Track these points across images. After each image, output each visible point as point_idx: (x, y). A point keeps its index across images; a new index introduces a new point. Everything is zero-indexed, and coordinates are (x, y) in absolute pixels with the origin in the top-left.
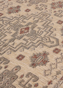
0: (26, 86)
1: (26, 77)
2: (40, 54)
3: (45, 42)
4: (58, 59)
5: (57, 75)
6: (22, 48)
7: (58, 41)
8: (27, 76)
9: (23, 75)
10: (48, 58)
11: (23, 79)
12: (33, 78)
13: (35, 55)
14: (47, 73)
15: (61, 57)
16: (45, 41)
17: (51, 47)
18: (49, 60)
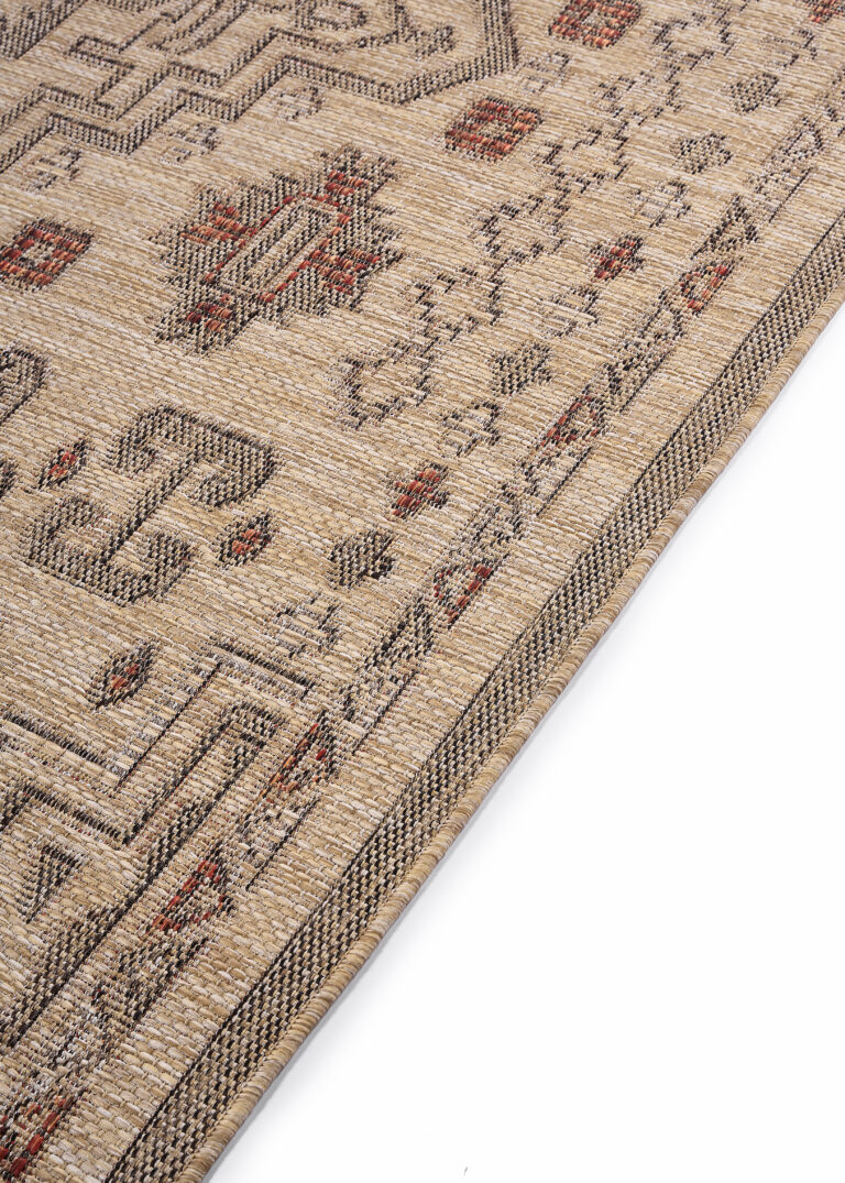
0: (119, 560)
1: (118, 462)
2: (285, 189)
3: (337, 48)
4: (514, 213)
5: (503, 401)
6: (49, 146)
7: (507, 16)
8: (135, 446)
9: (80, 447)
10: (385, 220)
11: (77, 488)
12: (205, 469)
13: (222, 209)
14: (374, 394)
15: (552, 195)
16: (342, 36)
17: (420, 89)
18: (395, 245)
